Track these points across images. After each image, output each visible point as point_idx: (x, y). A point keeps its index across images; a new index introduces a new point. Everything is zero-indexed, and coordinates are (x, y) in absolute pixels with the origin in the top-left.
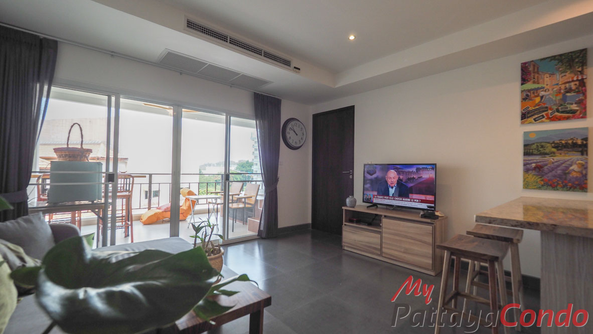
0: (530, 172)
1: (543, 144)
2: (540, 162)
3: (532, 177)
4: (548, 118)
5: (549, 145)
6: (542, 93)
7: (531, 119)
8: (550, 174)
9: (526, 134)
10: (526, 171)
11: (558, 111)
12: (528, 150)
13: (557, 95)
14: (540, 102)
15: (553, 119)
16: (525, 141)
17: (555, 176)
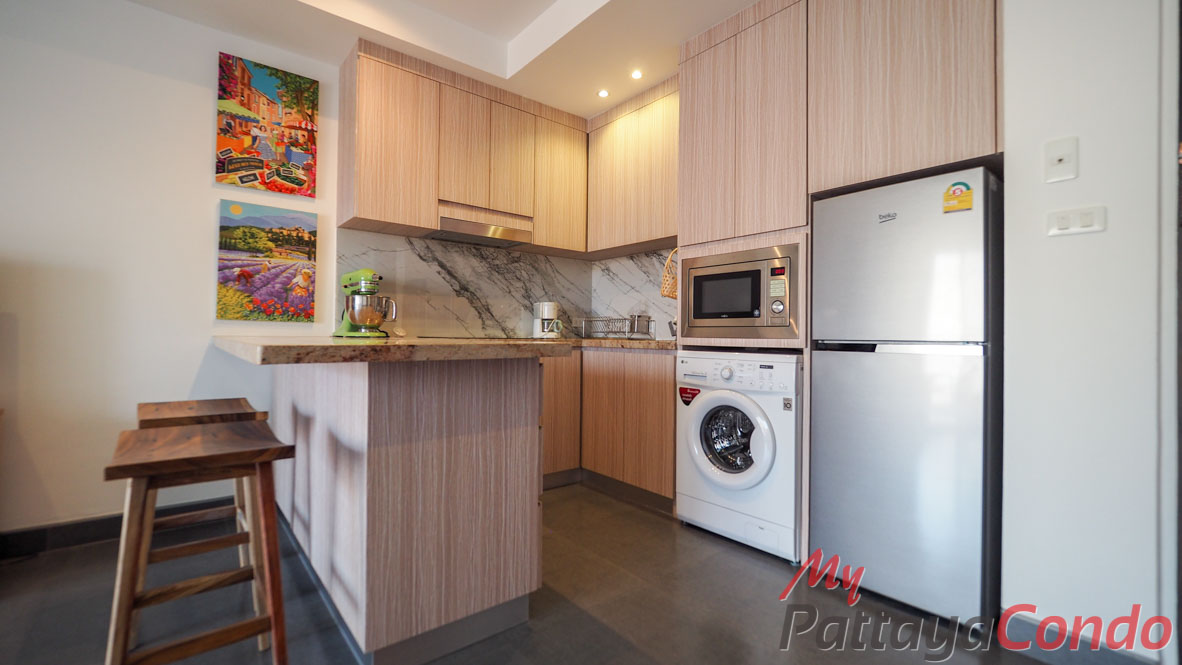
0: (231, 284)
1: (254, 230)
2: (249, 265)
3: (234, 295)
4: (263, 183)
5: (263, 234)
6: (255, 132)
7: (235, 177)
8: (264, 290)
9: (225, 204)
10: (224, 281)
11: (279, 175)
12: (230, 237)
13: (278, 144)
14: (252, 146)
15: (272, 187)
16: (223, 218)
17: (271, 294)
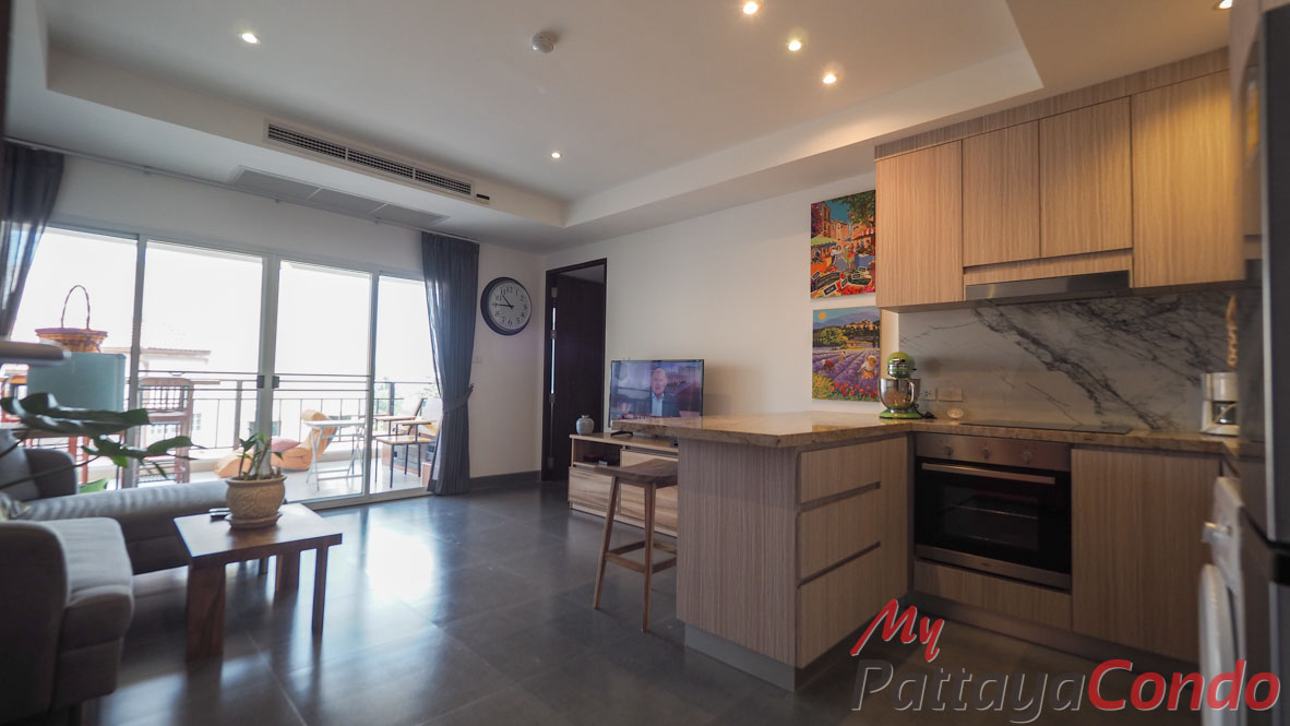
0: (820, 372)
1: (834, 329)
2: (831, 357)
3: (823, 382)
4: (840, 290)
5: (840, 331)
6: (834, 252)
7: (821, 291)
8: (841, 376)
9: (816, 313)
10: (816, 370)
11: (850, 281)
12: (822, 337)
13: (849, 256)
14: (831, 265)
15: (846, 292)
16: (814, 324)
17: (846, 378)
